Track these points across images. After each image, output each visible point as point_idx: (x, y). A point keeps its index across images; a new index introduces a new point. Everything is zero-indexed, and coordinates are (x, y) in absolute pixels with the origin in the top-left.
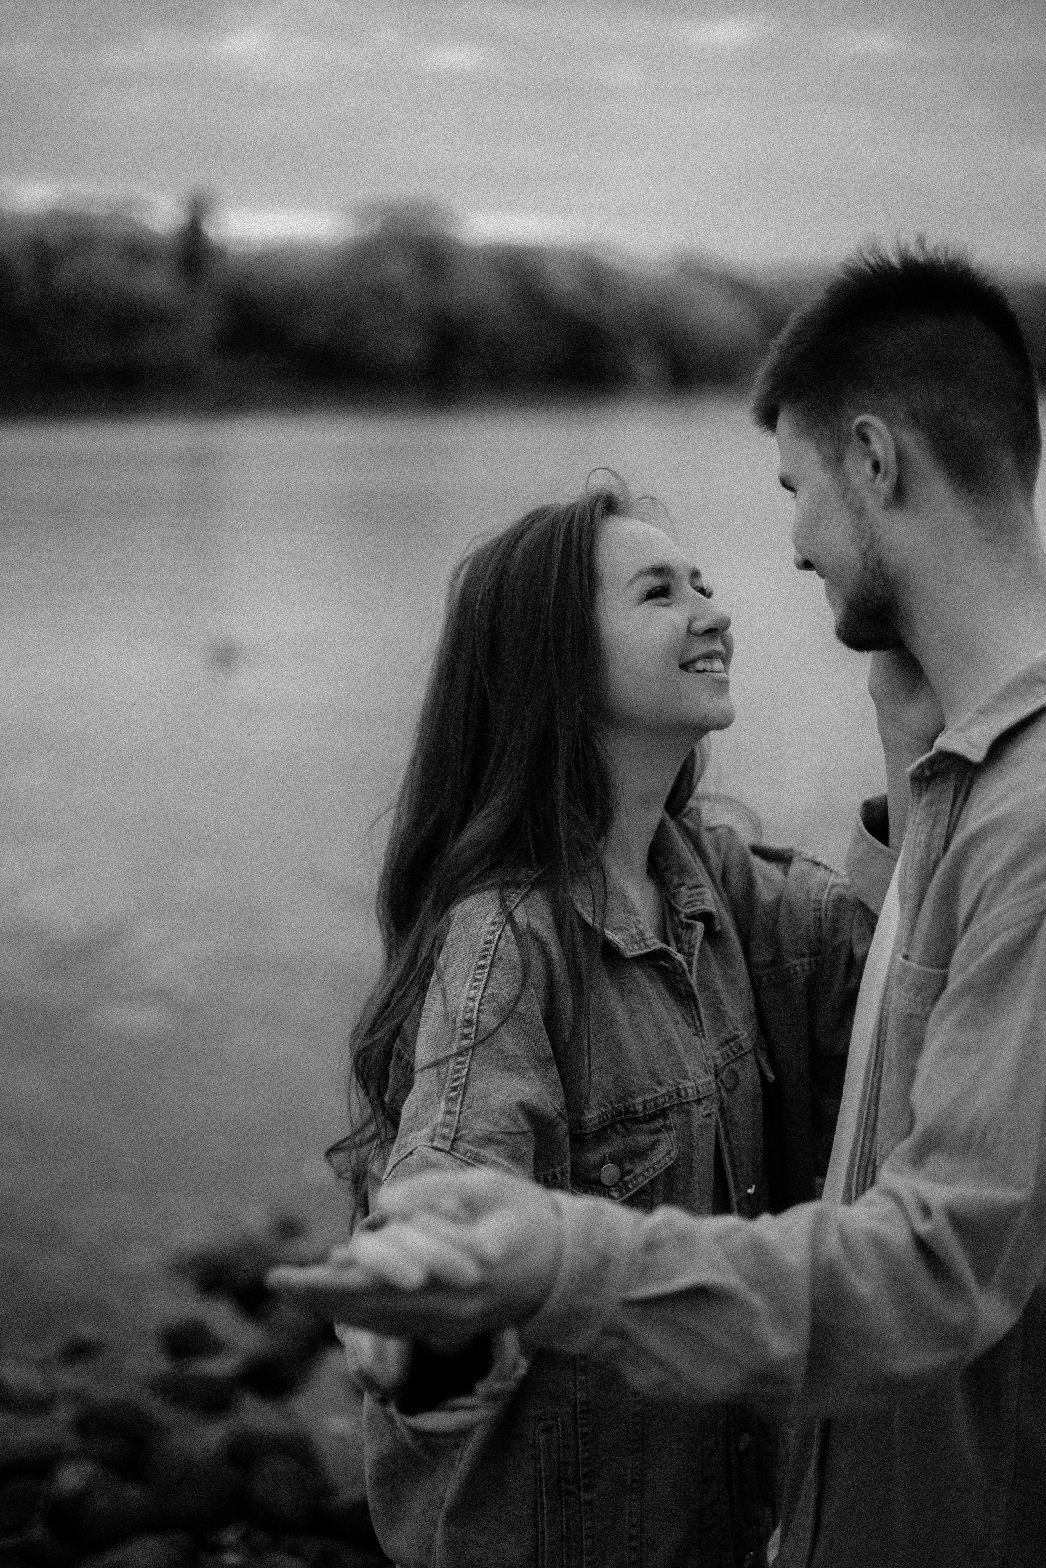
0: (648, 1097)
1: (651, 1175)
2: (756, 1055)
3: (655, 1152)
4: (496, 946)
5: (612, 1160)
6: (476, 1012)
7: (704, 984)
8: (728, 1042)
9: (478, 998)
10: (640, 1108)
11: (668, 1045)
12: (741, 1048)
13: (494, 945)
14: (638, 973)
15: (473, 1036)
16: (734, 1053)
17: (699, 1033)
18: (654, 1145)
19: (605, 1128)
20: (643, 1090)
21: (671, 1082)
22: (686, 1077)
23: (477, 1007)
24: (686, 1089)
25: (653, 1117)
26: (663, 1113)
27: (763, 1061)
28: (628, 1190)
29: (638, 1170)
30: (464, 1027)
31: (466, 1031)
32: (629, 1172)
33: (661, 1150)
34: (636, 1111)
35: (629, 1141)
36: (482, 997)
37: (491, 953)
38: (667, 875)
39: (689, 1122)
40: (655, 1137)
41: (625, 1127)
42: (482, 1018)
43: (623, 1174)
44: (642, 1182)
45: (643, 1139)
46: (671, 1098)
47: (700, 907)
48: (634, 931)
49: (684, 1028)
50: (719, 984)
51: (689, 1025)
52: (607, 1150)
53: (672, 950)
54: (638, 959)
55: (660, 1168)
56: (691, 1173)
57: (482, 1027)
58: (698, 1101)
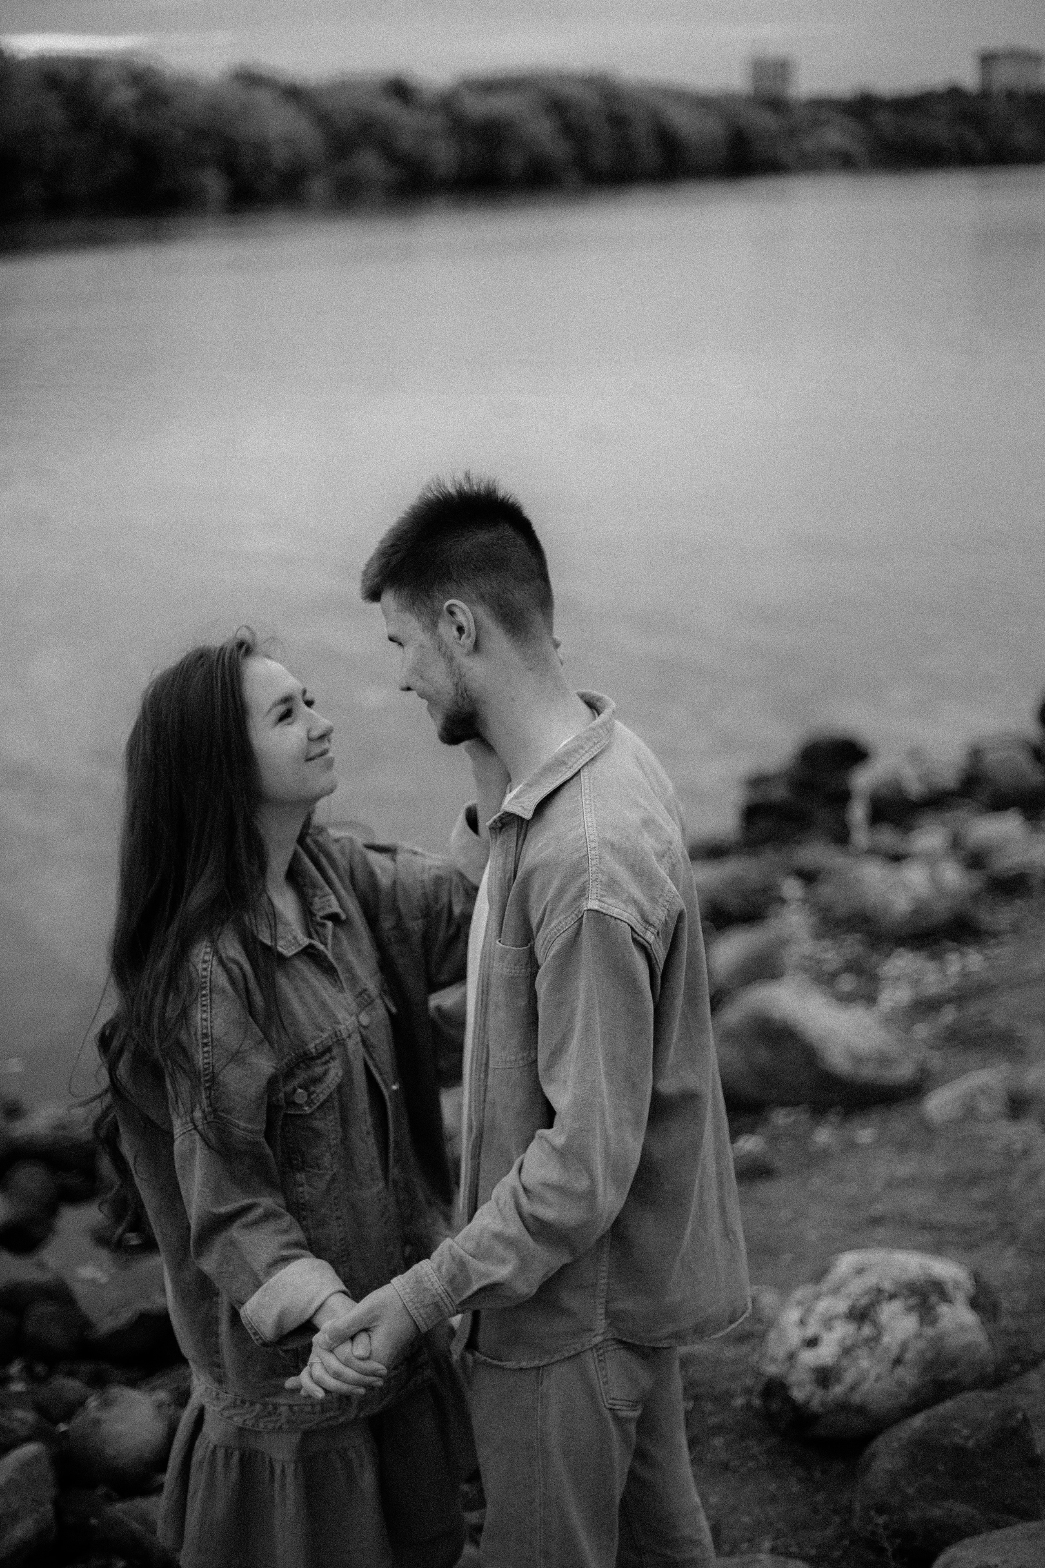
0: (317, 1042)
1: (327, 1092)
2: (383, 999)
3: (328, 1076)
4: (210, 979)
5: (301, 1088)
6: (209, 1028)
7: (340, 957)
8: (361, 994)
9: (209, 1019)
10: (313, 1050)
11: (323, 1004)
12: (369, 997)
13: (208, 979)
14: (297, 963)
15: (210, 1044)
16: (366, 1001)
17: (341, 990)
18: (326, 1072)
19: (292, 1069)
20: (314, 1038)
21: (330, 1028)
22: (339, 1023)
23: (209, 1025)
24: (340, 1031)
25: (323, 1054)
26: (329, 1049)
27: (387, 1002)
28: (314, 1104)
29: (319, 1091)
30: (203, 1038)
31: (205, 1041)
32: (314, 1092)
33: (332, 1073)
34: (311, 1053)
35: (310, 1072)
36: (211, 1017)
37: (208, 984)
38: (305, 889)
39: (345, 1050)
40: (325, 1067)
41: (306, 1065)
42: (214, 1031)
43: (309, 1095)
44: (322, 1098)
45: (318, 1070)
46: (332, 1038)
47: (329, 911)
48: (290, 937)
49: (332, 991)
50: (351, 957)
51: (334, 987)
52: (296, 1082)
53: (317, 943)
54: (296, 955)
55: (333, 1086)
56: (352, 1083)
57: (214, 1036)
58: (349, 1036)
